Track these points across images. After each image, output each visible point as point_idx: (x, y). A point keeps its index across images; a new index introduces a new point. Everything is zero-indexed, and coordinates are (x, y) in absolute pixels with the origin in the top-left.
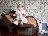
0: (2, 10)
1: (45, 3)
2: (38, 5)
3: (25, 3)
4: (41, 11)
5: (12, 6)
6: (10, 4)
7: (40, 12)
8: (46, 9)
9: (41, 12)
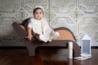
0: (10, 18)
1: (84, 6)
2: (72, 10)
3: (50, 6)
4: (77, 19)
5: (26, 11)
6: (23, 8)
7: (76, 21)
8: (86, 17)
9: (78, 22)
